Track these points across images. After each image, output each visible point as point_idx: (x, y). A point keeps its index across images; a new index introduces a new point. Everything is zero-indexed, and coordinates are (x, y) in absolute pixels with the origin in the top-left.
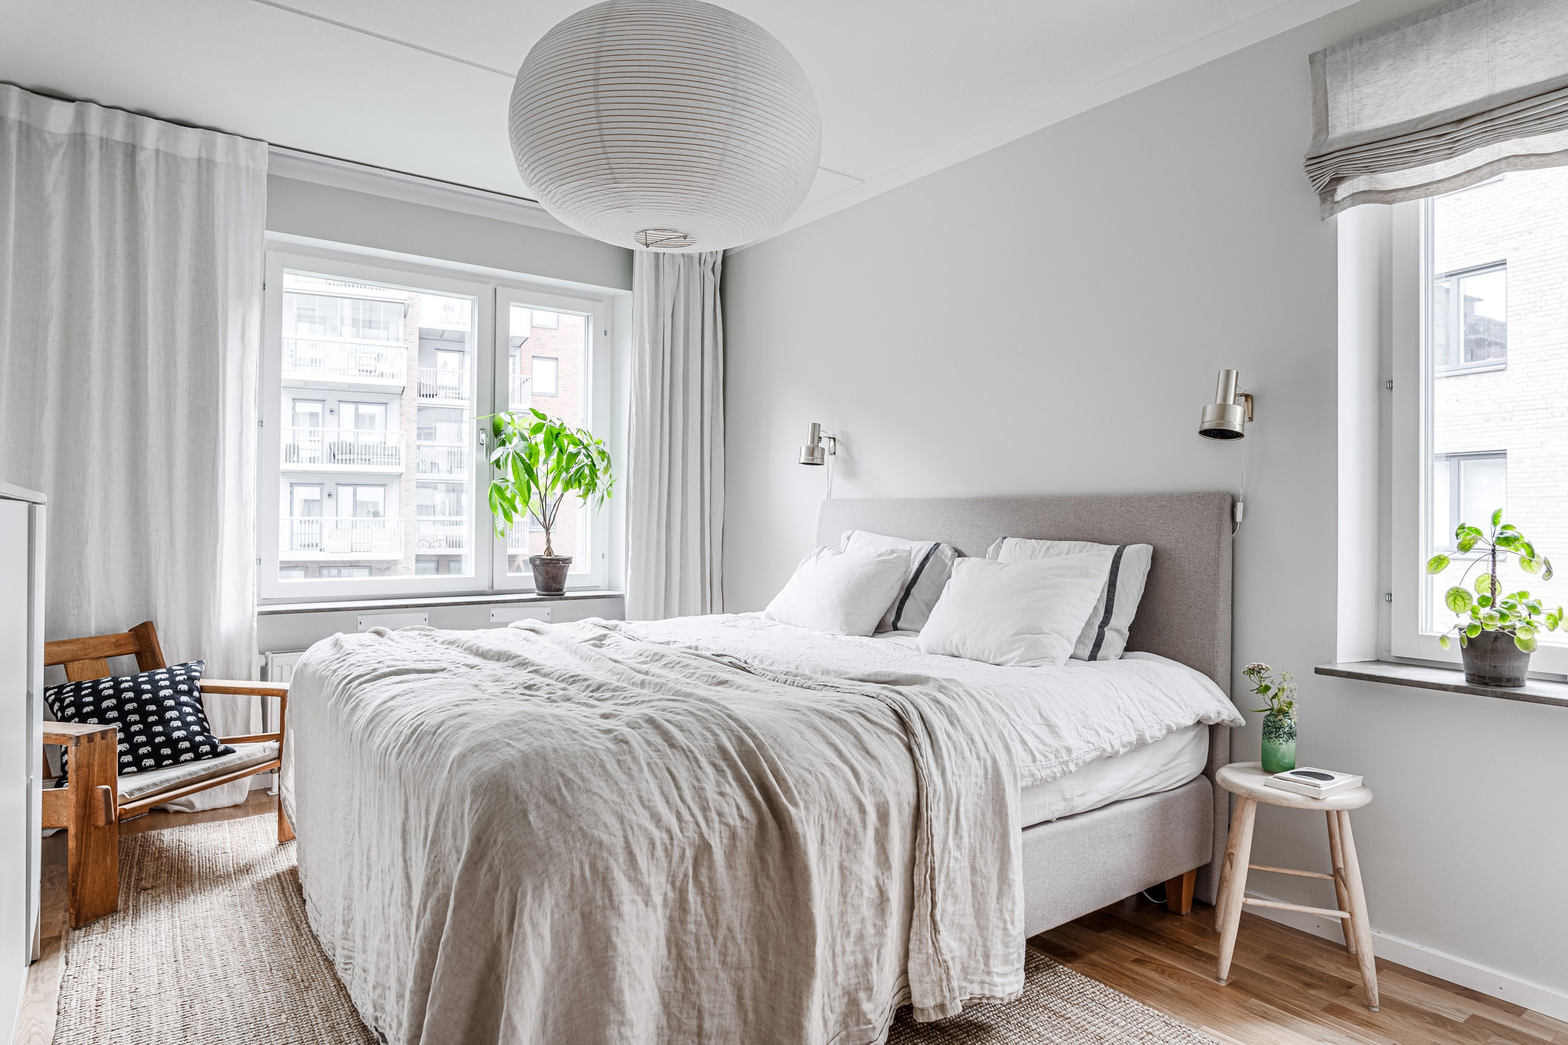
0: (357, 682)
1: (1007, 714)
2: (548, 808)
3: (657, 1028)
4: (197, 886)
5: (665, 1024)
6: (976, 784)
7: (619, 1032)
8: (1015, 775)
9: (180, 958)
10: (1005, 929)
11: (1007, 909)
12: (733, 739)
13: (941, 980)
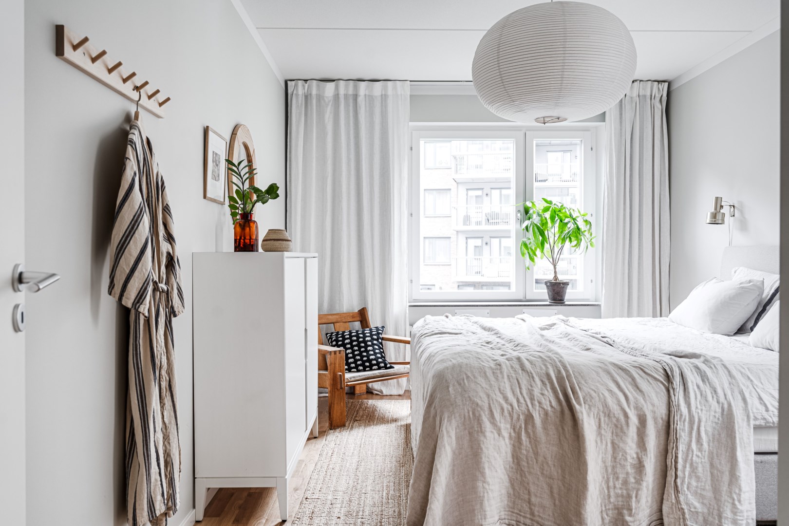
0: (424, 336)
1: (752, 381)
2: (458, 386)
3: (508, 493)
4: (375, 423)
5: (512, 493)
6: (715, 416)
7: (483, 485)
8: (748, 417)
9: (362, 446)
10: (733, 504)
11: (736, 493)
12: (556, 370)
13: (680, 519)
